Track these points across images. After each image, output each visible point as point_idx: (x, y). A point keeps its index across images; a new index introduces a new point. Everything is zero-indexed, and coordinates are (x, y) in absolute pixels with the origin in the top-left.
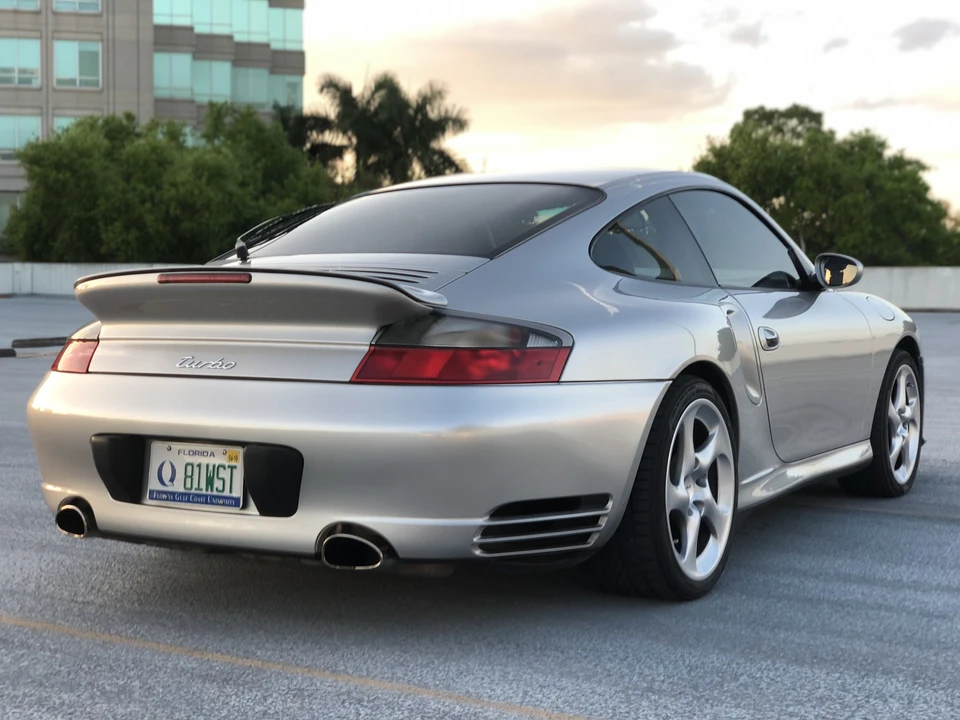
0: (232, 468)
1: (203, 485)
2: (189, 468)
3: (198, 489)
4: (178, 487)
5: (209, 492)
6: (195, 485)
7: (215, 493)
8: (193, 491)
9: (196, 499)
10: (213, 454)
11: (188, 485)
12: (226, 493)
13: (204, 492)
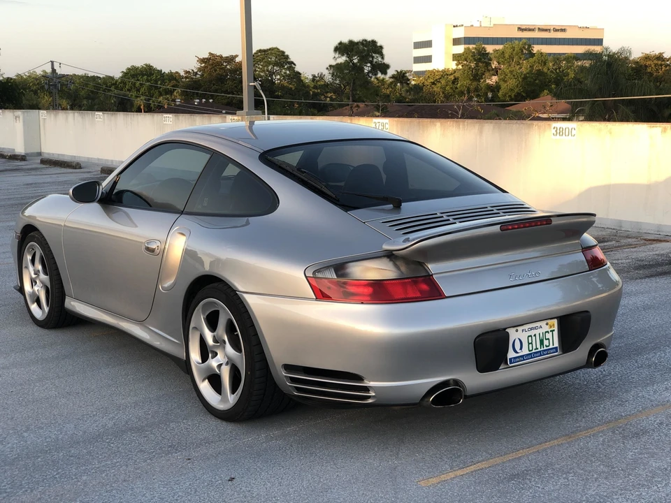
0: (552, 331)
1: (538, 346)
2: (530, 338)
3: (537, 349)
4: (525, 351)
5: (542, 349)
6: (534, 347)
7: (545, 348)
8: (534, 351)
9: (535, 355)
10: (541, 327)
11: (531, 349)
12: (551, 346)
13: (539, 350)
